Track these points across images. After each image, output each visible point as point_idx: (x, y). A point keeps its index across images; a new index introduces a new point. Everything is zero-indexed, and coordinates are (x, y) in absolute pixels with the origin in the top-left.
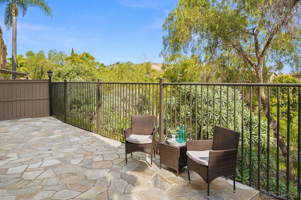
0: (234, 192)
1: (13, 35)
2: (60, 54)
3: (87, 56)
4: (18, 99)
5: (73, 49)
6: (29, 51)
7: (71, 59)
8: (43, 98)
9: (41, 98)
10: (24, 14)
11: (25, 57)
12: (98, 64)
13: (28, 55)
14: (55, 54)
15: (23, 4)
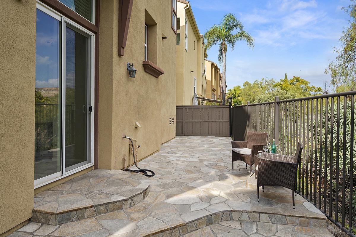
0: (293, 208)
1: (223, 70)
2: (271, 81)
3: (298, 80)
4: (207, 121)
5: (286, 75)
6: (245, 82)
7: (279, 85)
8: (225, 121)
9: (223, 121)
10: (232, 48)
11: (242, 87)
12: (314, 88)
13: (244, 85)
14: (267, 82)
15: (231, 41)
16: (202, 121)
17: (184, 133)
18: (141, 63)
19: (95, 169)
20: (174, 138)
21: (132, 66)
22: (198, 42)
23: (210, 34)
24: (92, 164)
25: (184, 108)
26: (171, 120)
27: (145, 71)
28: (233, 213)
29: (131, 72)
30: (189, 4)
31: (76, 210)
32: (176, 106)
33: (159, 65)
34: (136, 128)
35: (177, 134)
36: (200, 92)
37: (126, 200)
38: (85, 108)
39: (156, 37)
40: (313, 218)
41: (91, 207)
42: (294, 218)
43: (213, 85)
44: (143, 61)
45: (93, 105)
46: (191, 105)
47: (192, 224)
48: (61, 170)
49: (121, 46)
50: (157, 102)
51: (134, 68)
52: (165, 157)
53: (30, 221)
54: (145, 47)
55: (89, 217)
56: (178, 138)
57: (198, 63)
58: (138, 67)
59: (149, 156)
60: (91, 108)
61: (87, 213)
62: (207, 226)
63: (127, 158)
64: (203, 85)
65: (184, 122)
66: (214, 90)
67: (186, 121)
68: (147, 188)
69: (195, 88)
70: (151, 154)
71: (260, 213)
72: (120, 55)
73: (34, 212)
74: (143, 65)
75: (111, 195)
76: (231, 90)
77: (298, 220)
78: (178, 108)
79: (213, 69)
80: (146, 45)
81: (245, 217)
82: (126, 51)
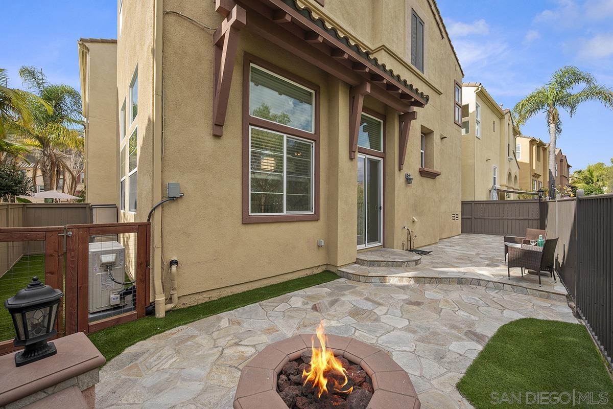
4: (505, 218)
8: (533, 218)
9: (530, 218)
10: (572, 112)
16: (498, 218)
17: (473, 231)
18: (417, 170)
19: (384, 247)
20: (460, 235)
21: (410, 175)
22: (500, 122)
23: (523, 105)
24: (381, 244)
25: (473, 204)
26: (454, 217)
27: (421, 176)
28: (481, 281)
29: (408, 180)
30: (480, 86)
31: (377, 261)
32: (462, 202)
33: (436, 168)
34: (413, 221)
35: (463, 232)
36: (505, 182)
37: (404, 262)
38: (377, 207)
39: (433, 143)
40: (553, 293)
41: (385, 261)
42: (535, 291)
43: (534, 168)
44: (420, 169)
45: (382, 205)
46: (488, 200)
47: (446, 279)
48: (365, 243)
49: (401, 163)
50: (434, 200)
51: (411, 177)
52: (442, 248)
53: (355, 263)
54: (422, 153)
55: (383, 266)
56: (464, 236)
57: (501, 146)
58: (415, 175)
59: (426, 246)
60: (380, 207)
61: (383, 264)
62: (457, 284)
63: (405, 243)
64: (510, 173)
65: (473, 218)
66: (536, 176)
67: (476, 217)
68: (418, 260)
69: (495, 178)
70: (428, 245)
71: (504, 284)
72: (400, 170)
73: (357, 259)
74: (420, 171)
75: (395, 259)
76: (580, 171)
77: (538, 293)
78: (463, 203)
79: (534, 147)
80: (423, 152)
81: (491, 284)
82: (405, 167)
